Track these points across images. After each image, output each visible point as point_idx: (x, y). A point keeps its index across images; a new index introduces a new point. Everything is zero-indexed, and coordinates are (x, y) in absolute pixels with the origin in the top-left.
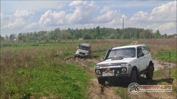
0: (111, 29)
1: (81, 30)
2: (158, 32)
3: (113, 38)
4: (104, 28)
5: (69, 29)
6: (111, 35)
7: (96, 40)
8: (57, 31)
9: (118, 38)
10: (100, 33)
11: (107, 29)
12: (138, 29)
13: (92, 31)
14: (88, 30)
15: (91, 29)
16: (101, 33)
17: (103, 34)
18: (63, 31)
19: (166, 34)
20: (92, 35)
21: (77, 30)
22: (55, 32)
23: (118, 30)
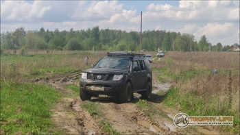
4: (107, 30)
5: (42, 30)
6: (120, 44)
7: (92, 52)
8: (20, 32)
11: (113, 31)
12: (169, 33)
13: (84, 34)
15: (83, 31)
16: (101, 38)
17: (105, 42)
18: (31, 33)
20: (84, 43)
21: (57, 32)
22: (14, 34)
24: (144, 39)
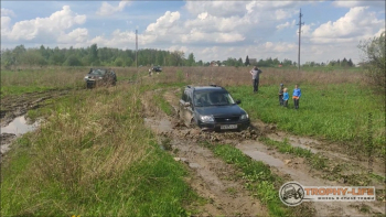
0: (117, 50)
1: (64, 50)
2: (191, 56)
3: (119, 64)
9: (129, 64)
10: (97, 55)
14: (78, 50)
19: (201, 62)
23: (129, 52)
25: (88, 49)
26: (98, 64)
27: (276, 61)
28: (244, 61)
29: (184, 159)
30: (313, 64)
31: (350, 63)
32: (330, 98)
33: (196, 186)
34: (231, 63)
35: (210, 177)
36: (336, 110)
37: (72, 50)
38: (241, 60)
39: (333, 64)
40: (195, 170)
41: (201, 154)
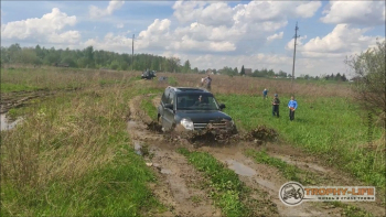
0: (113, 53)
1: (60, 51)
2: (187, 63)
3: (114, 68)
4: (102, 51)
5: (38, 47)
6: (113, 64)
7: (86, 69)
8: (15, 48)
9: (124, 69)
10: (92, 58)
11: (107, 53)
12: (156, 57)
13: (79, 54)
14: (74, 51)
15: (79, 51)
16: (95, 57)
17: (99, 62)
18: (26, 49)
19: (196, 69)
20: (78, 62)
21: (53, 51)
23: (125, 56)
24: (135, 61)
25: (84, 51)
26: (93, 66)
27: (271, 73)
28: (239, 71)
29: (157, 165)
30: (307, 77)
31: (343, 78)
32: (317, 111)
33: (160, 192)
34: (227, 71)
35: (178, 184)
36: (322, 123)
37: (68, 51)
38: (236, 69)
39: (327, 78)
40: (165, 176)
41: (175, 161)
